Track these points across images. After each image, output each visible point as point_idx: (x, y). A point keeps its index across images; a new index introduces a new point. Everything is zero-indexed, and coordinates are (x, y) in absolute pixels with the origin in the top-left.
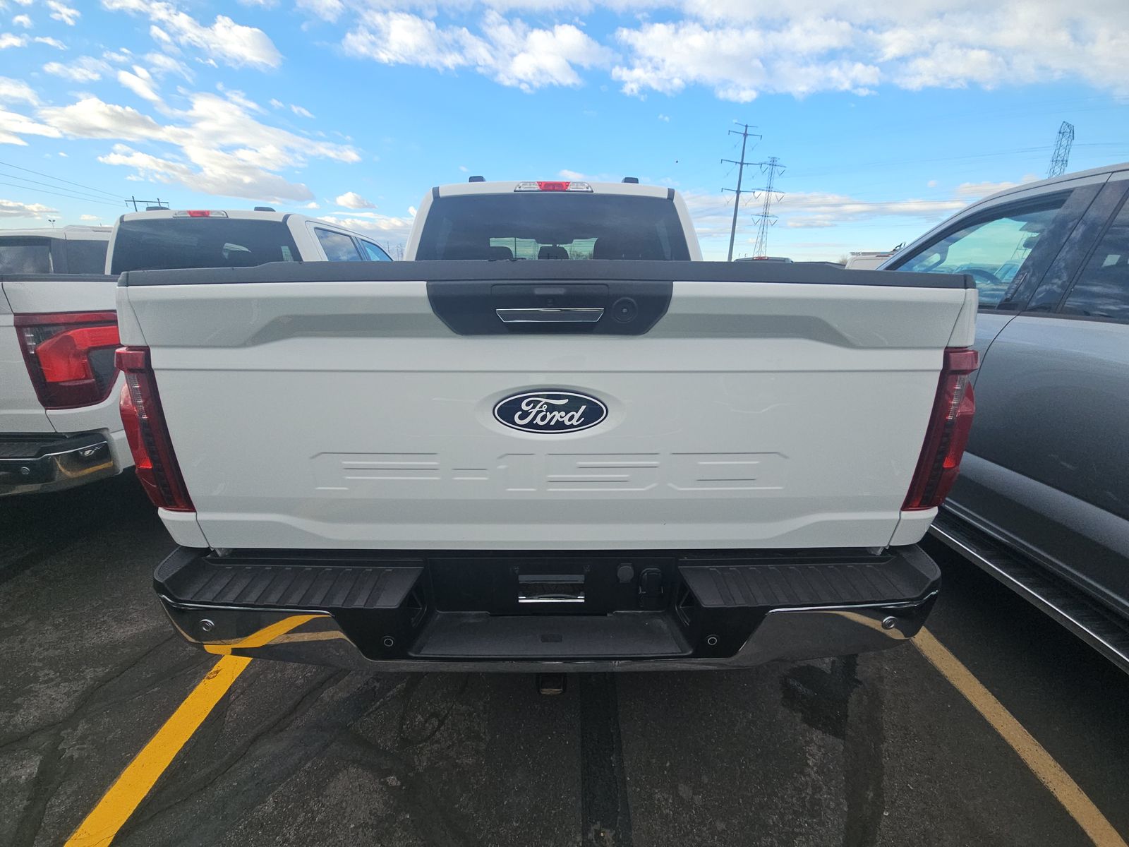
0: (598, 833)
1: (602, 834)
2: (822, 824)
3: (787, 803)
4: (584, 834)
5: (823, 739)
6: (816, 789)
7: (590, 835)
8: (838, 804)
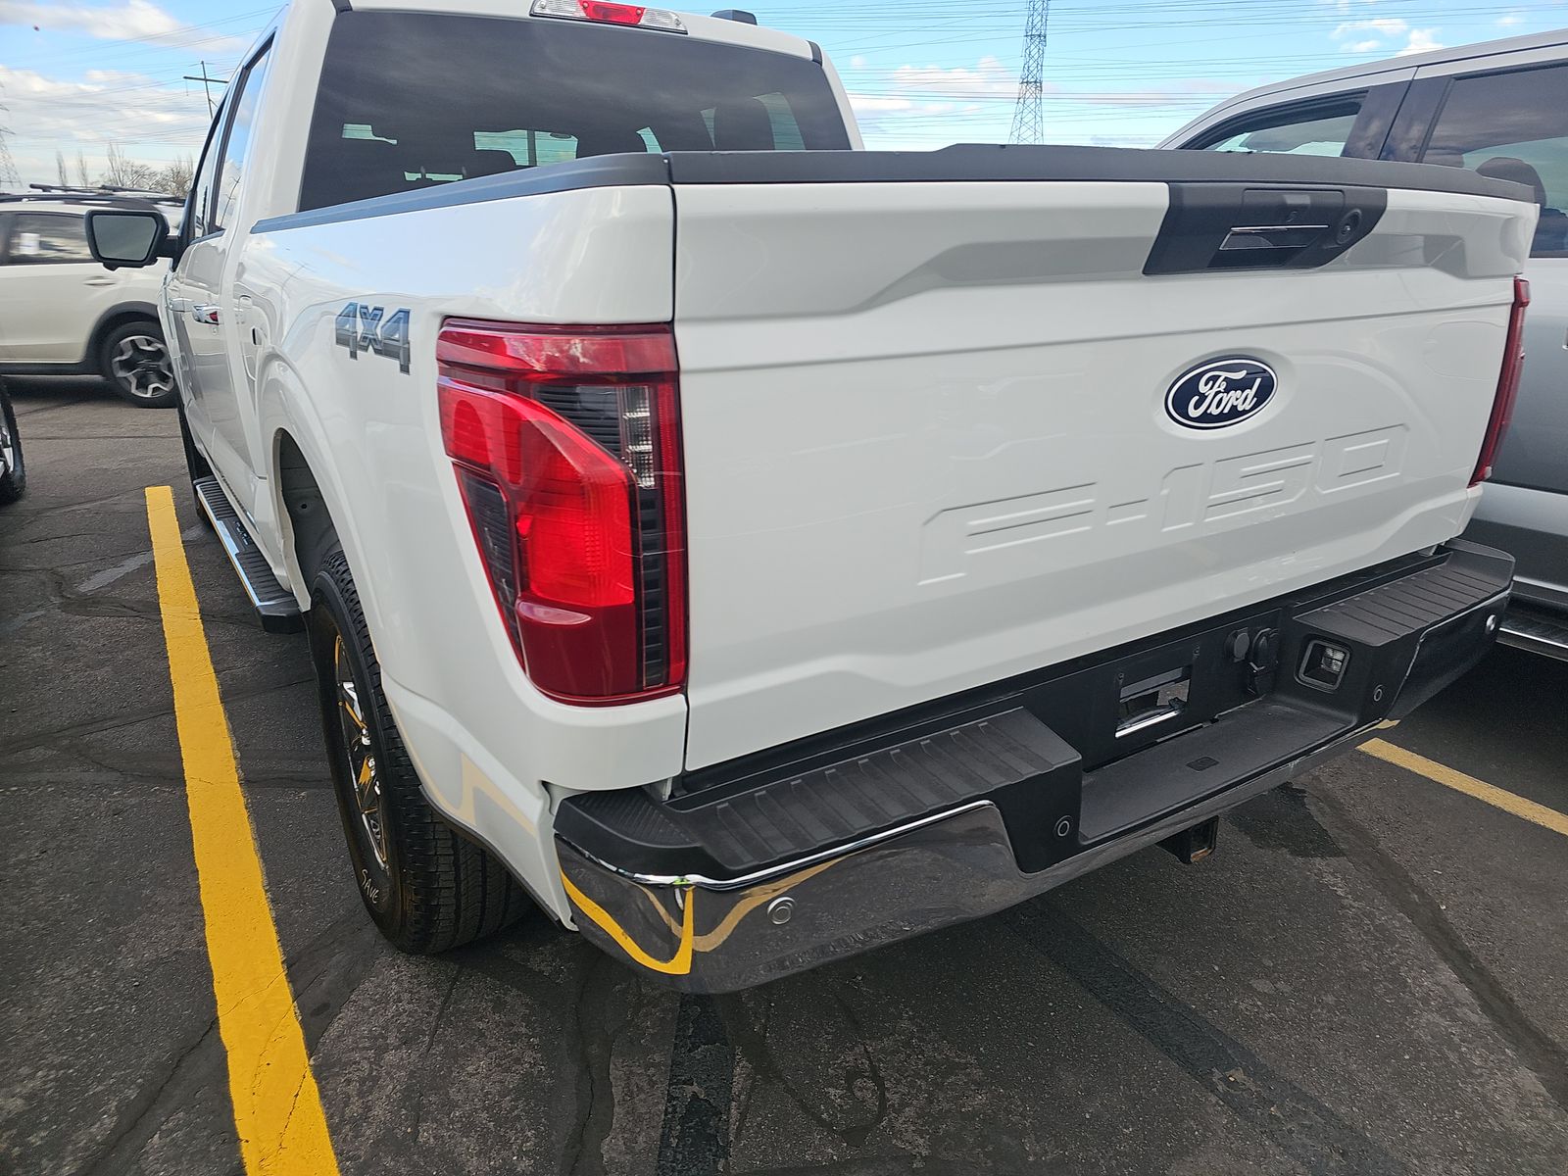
0: (1225, 1080)
1: (1232, 1079)
2: (1404, 945)
3: (1360, 943)
4: (1214, 1090)
5: (1328, 865)
6: (1370, 916)
7: (1220, 1088)
8: (1400, 920)
